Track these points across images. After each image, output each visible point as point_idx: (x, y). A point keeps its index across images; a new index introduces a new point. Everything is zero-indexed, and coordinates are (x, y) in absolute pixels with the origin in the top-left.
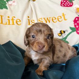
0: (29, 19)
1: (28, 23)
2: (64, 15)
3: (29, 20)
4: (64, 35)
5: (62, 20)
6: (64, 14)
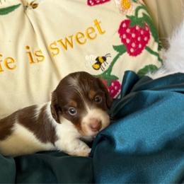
0: (30, 50)
1: (30, 61)
2: (97, 23)
3: (30, 53)
4: (106, 66)
5: (96, 35)
6: (98, 21)
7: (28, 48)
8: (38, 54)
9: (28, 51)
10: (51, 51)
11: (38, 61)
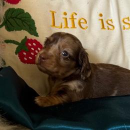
3: (102, 20)
7: (101, 15)
8: (109, 22)
9: (101, 18)
10: (123, 24)
11: (109, 29)
